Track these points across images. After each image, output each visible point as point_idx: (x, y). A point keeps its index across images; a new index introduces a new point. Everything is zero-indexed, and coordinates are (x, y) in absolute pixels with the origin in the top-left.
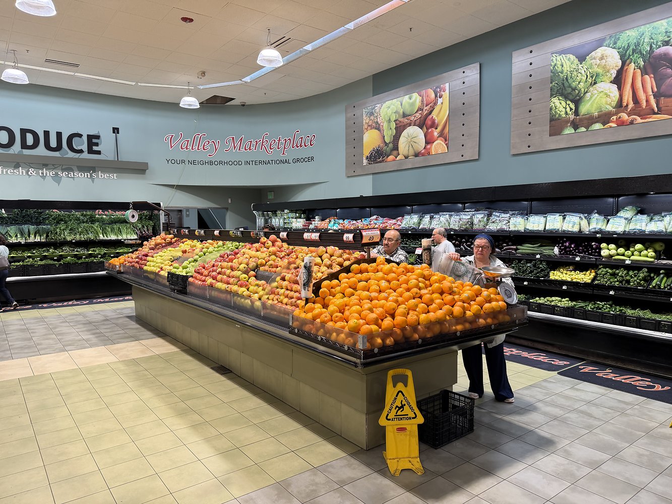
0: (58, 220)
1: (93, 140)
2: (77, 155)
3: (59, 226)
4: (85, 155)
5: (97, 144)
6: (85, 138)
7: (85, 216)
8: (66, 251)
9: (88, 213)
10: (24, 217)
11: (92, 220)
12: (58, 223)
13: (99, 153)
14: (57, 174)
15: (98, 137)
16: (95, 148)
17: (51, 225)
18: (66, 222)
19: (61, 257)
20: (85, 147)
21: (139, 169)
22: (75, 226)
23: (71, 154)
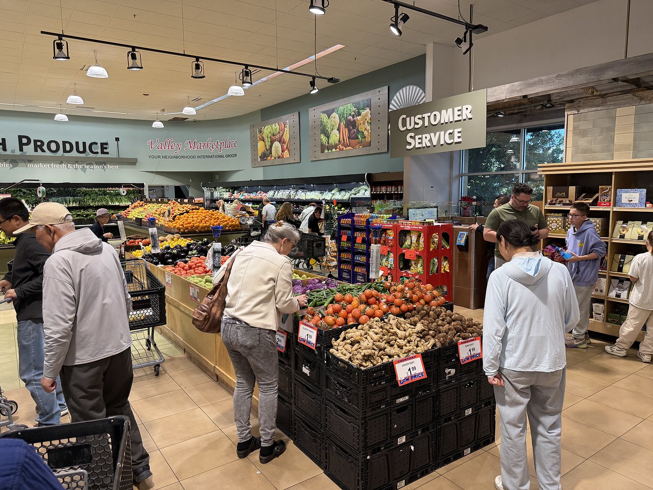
1: (104, 146)
2: (95, 155)
3: (86, 197)
4: (100, 155)
5: (106, 148)
6: (99, 145)
7: (101, 191)
8: (90, 211)
9: (103, 189)
10: (66, 192)
11: (105, 194)
12: (85, 195)
13: (107, 153)
14: (83, 167)
15: (107, 144)
16: (105, 151)
17: (82, 197)
18: (89, 195)
19: (87, 215)
20: (99, 150)
21: (132, 162)
22: (95, 197)
23: (91, 155)
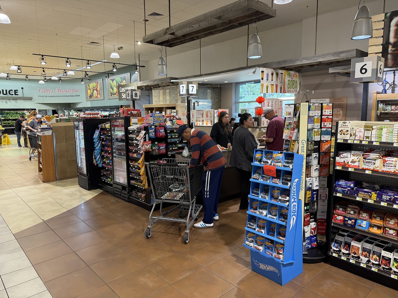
0: (7, 114)
1: (16, 91)
2: (11, 96)
4: (14, 96)
5: (17, 92)
6: (14, 91)
7: (15, 112)
8: (10, 121)
9: (16, 111)
11: (17, 113)
13: (18, 95)
15: (17, 90)
16: (16, 93)
18: (9, 114)
19: (9, 123)
20: (14, 93)
21: (30, 99)
22: (12, 115)
23: (10, 96)
